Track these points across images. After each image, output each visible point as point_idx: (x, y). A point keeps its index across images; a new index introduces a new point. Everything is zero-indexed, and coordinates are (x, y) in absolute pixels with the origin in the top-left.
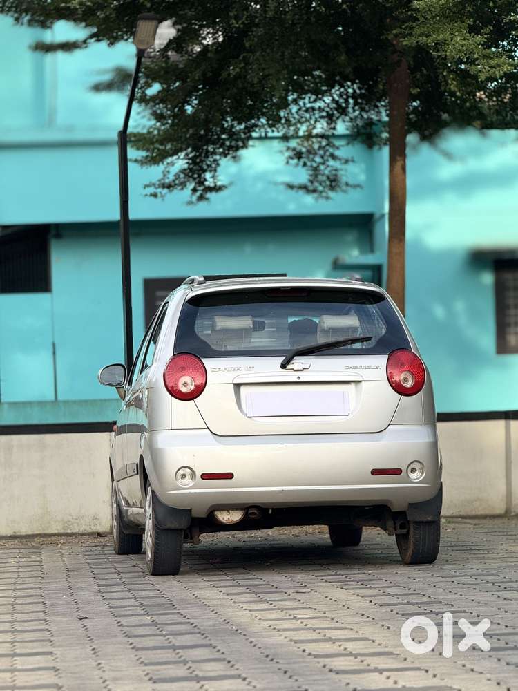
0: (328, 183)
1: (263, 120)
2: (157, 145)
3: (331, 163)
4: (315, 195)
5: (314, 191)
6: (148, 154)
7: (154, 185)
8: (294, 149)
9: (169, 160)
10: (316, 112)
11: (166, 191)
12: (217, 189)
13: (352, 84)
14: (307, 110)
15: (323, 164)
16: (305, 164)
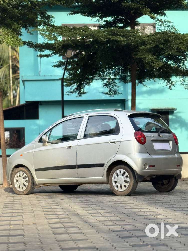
0: (114, 92)
1: (97, 76)
2: (69, 81)
3: (115, 87)
4: (110, 96)
5: (110, 94)
6: (67, 84)
7: (68, 92)
8: (105, 83)
9: (73, 85)
10: (111, 74)
11: (71, 93)
12: (84, 93)
13: (121, 67)
14: (109, 73)
15: (113, 87)
16: (108, 87)
